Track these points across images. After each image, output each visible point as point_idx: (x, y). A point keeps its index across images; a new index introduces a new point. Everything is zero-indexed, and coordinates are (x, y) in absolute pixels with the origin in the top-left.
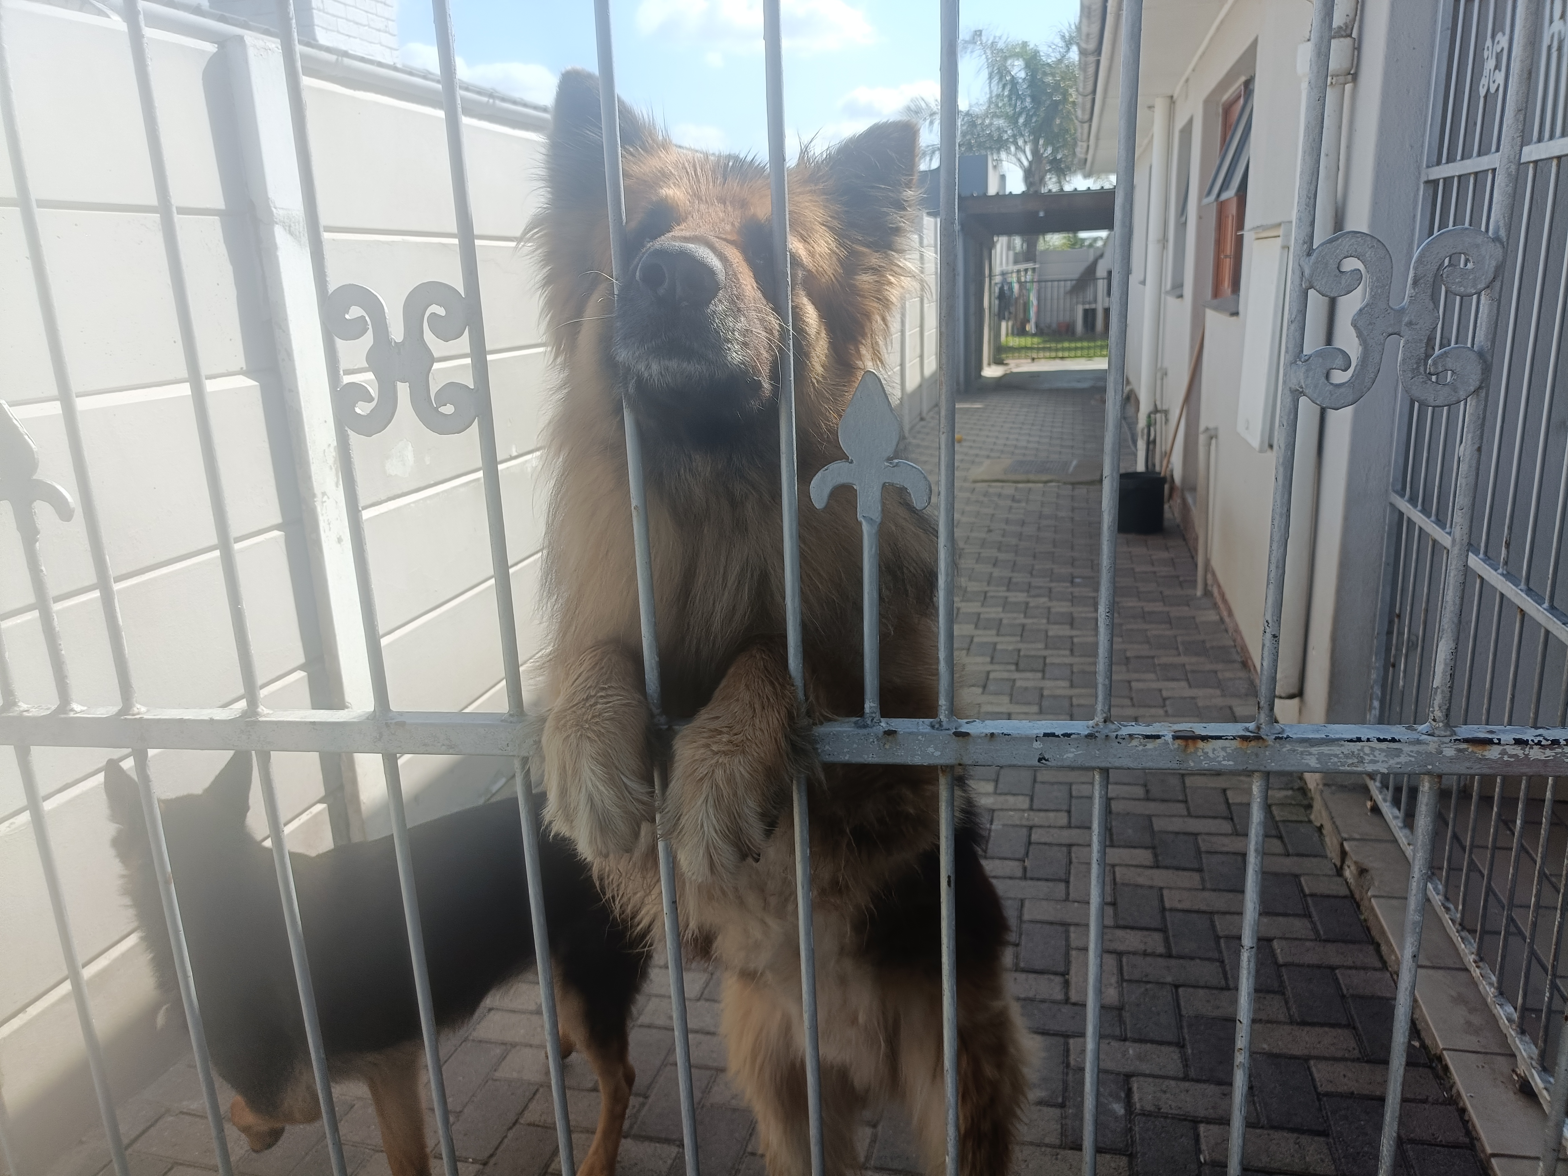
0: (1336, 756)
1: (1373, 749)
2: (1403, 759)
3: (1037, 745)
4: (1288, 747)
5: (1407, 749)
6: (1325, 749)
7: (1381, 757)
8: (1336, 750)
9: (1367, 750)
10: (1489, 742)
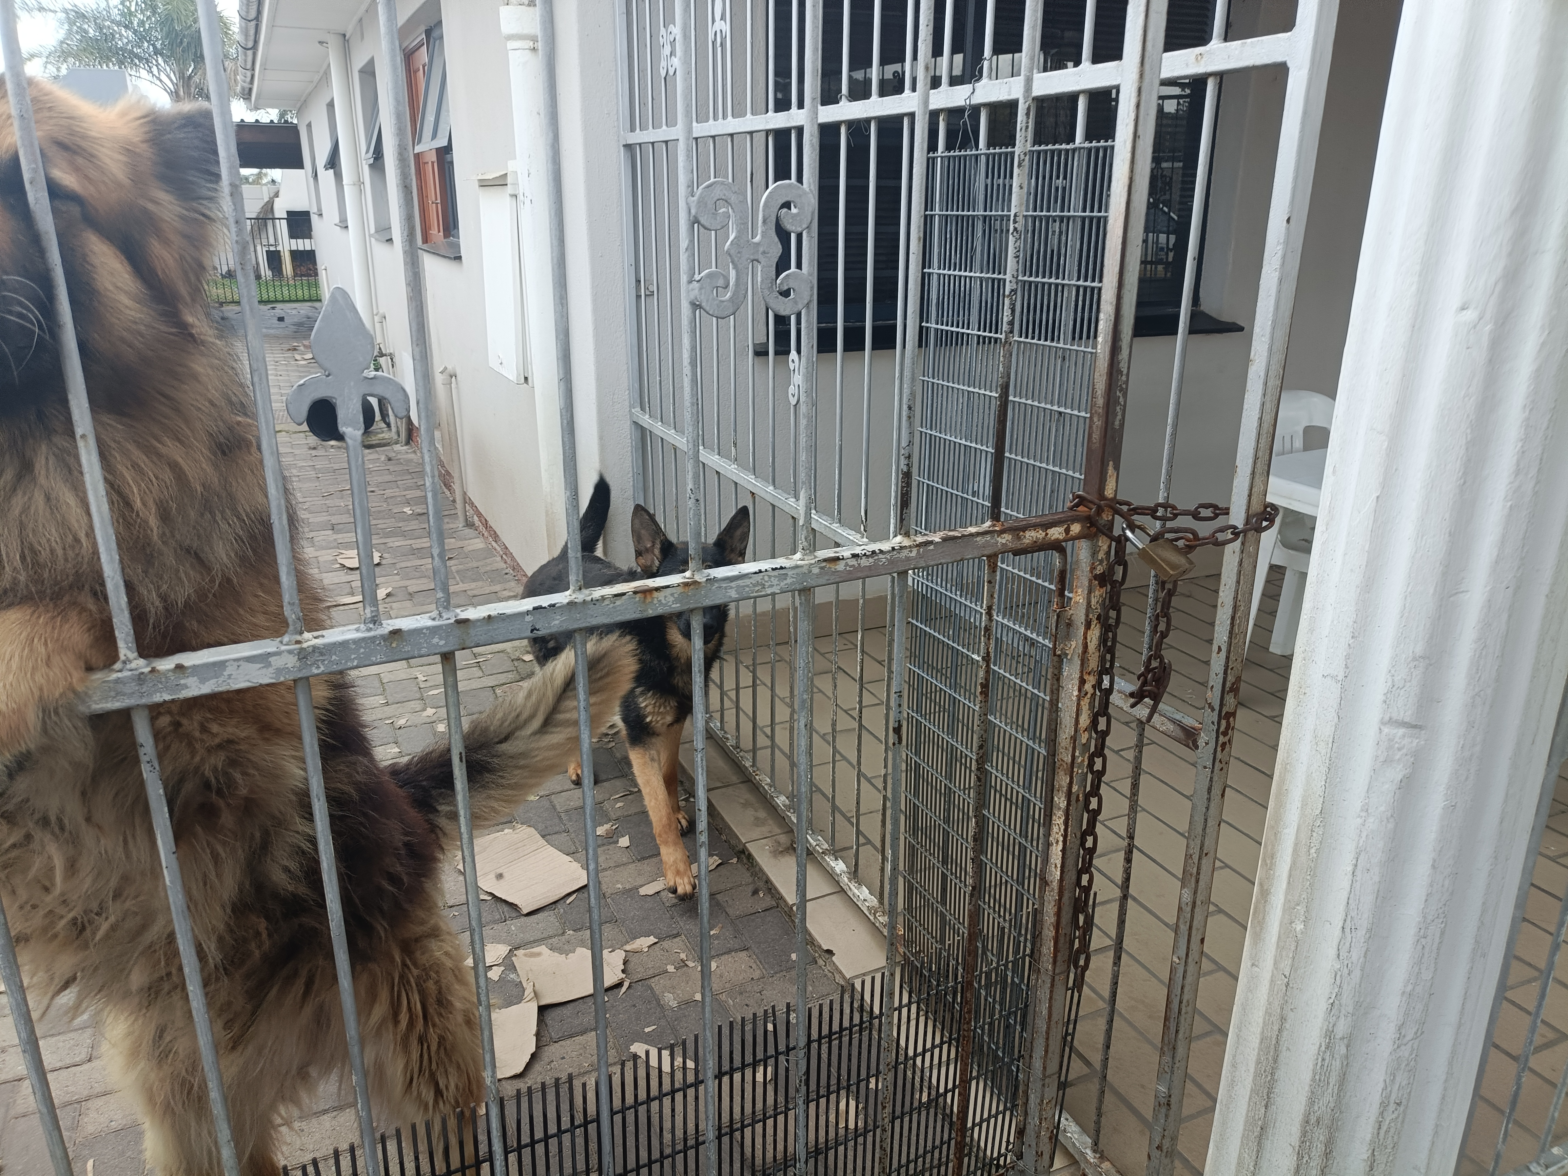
0: (748, 586)
1: (770, 577)
2: (789, 581)
3: (529, 618)
4: (716, 585)
5: (790, 573)
6: (740, 582)
7: (775, 581)
8: (747, 582)
9: (766, 578)
10: (837, 559)
